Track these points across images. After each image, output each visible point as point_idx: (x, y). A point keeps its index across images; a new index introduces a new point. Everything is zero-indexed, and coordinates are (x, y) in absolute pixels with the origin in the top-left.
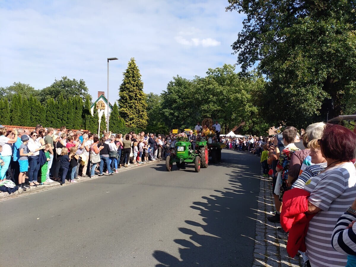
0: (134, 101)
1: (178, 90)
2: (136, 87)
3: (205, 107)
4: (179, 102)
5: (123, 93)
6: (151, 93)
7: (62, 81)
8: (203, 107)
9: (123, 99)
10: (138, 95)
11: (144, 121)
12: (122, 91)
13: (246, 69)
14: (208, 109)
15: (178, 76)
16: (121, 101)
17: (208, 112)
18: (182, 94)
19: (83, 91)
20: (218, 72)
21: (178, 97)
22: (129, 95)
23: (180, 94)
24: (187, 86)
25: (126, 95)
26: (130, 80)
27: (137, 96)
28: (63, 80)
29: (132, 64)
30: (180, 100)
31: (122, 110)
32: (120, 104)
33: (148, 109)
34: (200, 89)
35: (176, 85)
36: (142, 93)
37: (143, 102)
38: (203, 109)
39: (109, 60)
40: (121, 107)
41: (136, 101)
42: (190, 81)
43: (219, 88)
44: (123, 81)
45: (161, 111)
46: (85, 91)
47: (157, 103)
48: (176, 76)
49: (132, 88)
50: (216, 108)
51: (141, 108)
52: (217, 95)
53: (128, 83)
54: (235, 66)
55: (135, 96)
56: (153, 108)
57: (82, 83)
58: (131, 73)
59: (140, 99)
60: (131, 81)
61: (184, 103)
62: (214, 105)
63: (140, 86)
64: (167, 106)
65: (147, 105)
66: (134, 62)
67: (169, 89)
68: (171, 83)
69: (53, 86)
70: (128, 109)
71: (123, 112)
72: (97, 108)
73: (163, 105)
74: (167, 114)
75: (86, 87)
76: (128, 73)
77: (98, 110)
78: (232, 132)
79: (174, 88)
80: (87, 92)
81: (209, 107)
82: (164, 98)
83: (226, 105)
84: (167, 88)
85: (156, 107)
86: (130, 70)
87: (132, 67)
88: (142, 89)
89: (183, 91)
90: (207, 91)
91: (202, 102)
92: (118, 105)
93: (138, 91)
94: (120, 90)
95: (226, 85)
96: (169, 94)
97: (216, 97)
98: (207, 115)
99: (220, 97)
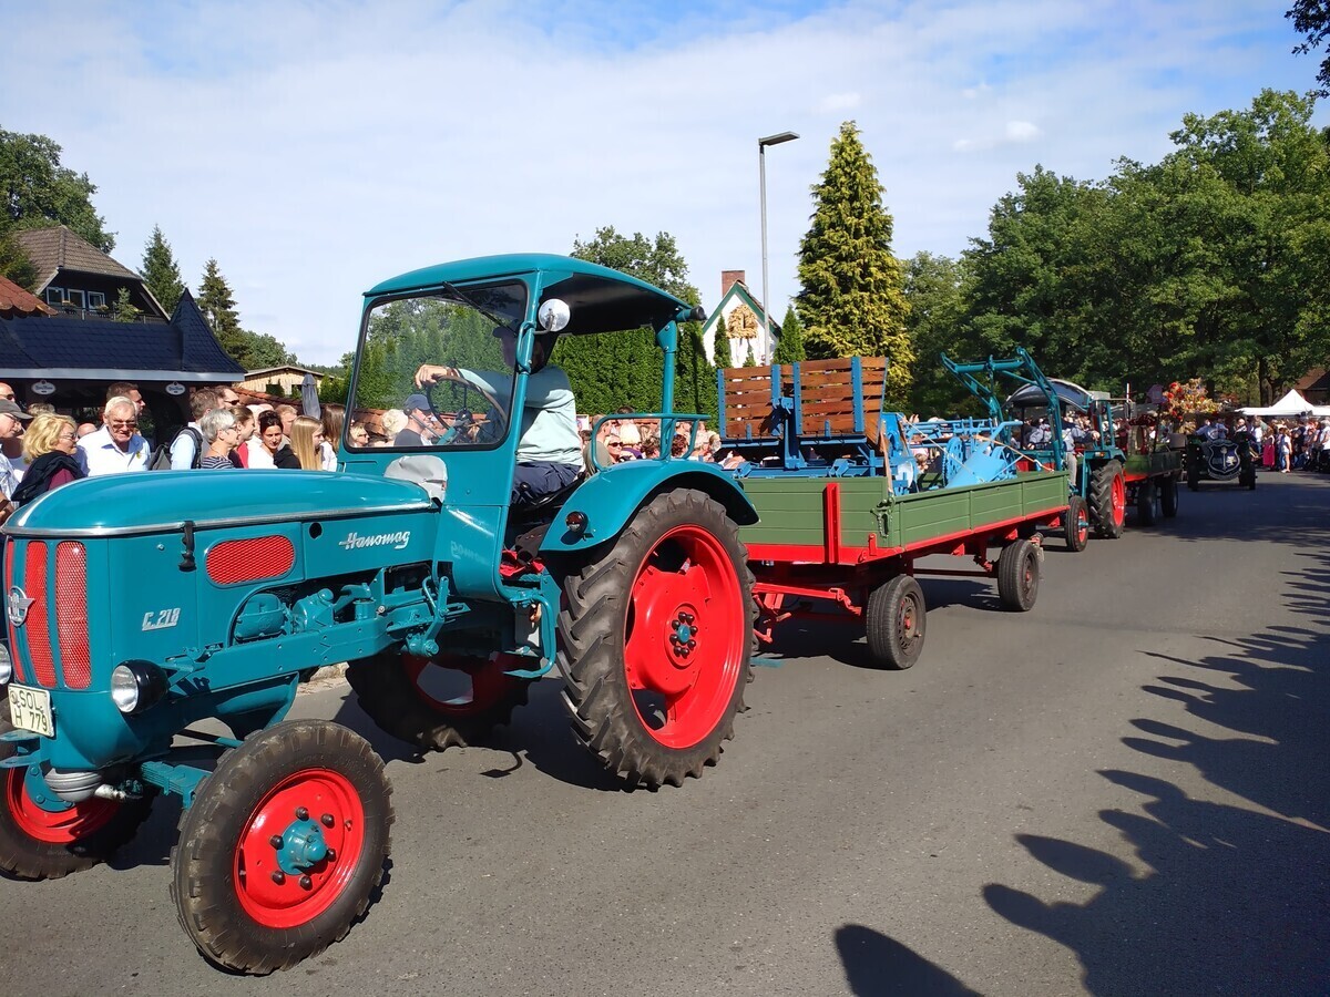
0: (856, 293)
1: (1043, 231)
2: (865, 238)
3: (1165, 292)
4: (1046, 279)
5: (814, 266)
6: (920, 254)
7: (596, 245)
8: (1156, 295)
9: (814, 292)
10: (873, 270)
11: (898, 372)
12: (810, 261)
14: (1181, 298)
15: (1039, 168)
16: (809, 301)
17: (1176, 313)
18: (1057, 243)
19: (668, 276)
20: (1229, 134)
21: (1040, 261)
22: (838, 274)
23: (1051, 247)
24: (1080, 209)
25: (828, 274)
26: (842, 211)
27: (871, 275)
29: (848, 149)
30: (1051, 271)
31: (811, 332)
32: (806, 312)
33: (912, 322)
34: (1138, 217)
35: (1028, 209)
36: (888, 260)
37: (892, 293)
38: (1156, 300)
39: (765, 146)
40: (809, 322)
41: (866, 295)
42: (1091, 187)
43: (1232, 204)
44: (813, 219)
45: (968, 324)
46: (674, 275)
47: (946, 292)
48: (1030, 172)
49: (847, 244)
50: (1217, 290)
51: (885, 320)
52: (1219, 234)
53: (832, 226)
54: (1312, 102)
55: (863, 276)
56: (931, 314)
57: (665, 246)
58: (842, 183)
59: (881, 285)
60: (844, 215)
61: (1070, 282)
62: (1207, 283)
63: (878, 232)
64: (993, 302)
65: (907, 307)
66: (856, 137)
67: (998, 228)
68: (1009, 202)
70: (834, 327)
71: (817, 340)
72: (728, 334)
73: (973, 297)
74: (993, 334)
75: (680, 260)
76: (833, 187)
77: (732, 341)
78: (1293, 393)
79: (1022, 221)
80: (682, 277)
81: (1186, 290)
82: (977, 267)
83: (1263, 276)
84: (991, 227)
85: (944, 308)
86: (841, 172)
87: (846, 161)
88: (887, 244)
89: (1061, 230)
90: (1173, 220)
91: (1150, 272)
92: (797, 318)
93: (873, 251)
94: (800, 257)
95: (1263, 187)
96: (1000, 249)
97: (1220, 245)
98: (1178, 328)
99: (1239, 242)
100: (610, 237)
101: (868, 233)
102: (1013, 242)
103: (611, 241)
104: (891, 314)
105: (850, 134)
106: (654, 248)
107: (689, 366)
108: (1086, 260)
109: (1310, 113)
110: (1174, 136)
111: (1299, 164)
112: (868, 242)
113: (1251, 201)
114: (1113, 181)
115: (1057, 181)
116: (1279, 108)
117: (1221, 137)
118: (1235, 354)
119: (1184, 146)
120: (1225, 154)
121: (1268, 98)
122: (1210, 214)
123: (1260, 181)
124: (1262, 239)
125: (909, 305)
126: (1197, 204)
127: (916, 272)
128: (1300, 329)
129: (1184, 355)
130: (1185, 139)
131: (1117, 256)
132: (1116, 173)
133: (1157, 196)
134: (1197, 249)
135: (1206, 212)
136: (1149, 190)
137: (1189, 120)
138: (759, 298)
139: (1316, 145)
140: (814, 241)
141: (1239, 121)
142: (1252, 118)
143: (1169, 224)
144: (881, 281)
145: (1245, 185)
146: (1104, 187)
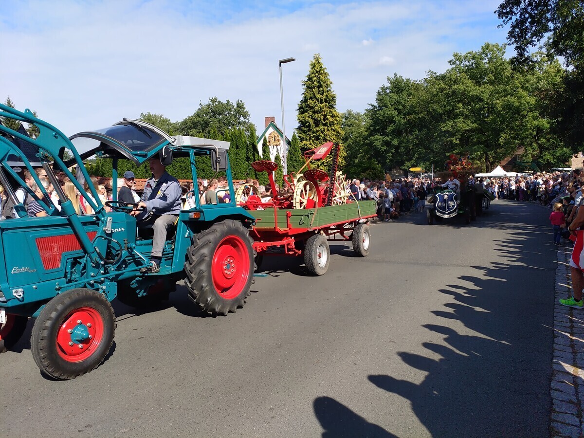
0: (321, 127)
1: (398, 101)
2: (325, 104)
3: (447, 126)
4: (399, 121)
5: (304, 115)
6: (348, 111)
7: (209, 105)
8: (444, 127)
9: (304, 127)
10: (328, 117)
11: (340, 160)
12: (302, 113)
13: (524, 50)
14: (454, 128)
15: (396, 75)
16: (302, 130)
17: (452, 135)
18: (403, 106)
19: (242, 119)
20: (472, 61)
21: (397, 113)
22: (314, 119)
23: (401, 107)
24: (413, 92)
25: (309, 119)
26: (315, 92)
27: (327, 119)
28: (211, 103)
29: (317, 65)
30: (401, 118)
31: (303, 144)
32: (301, 135)
33: (345, 139)
34: (437, 95)
35: (390, 92)
36: (334, 113)
37: (337, 127)
38: (443, 129)
39: (282, 63)
40: (302, 140)
41: (326, 128)
42: (417, 83)
43: (474, 90)
44: (303, 95)
45: (368, 140)
46: (244, 118)
47: (359, 127)
48: (392, 76)
49: (317, 106)
50: (468, 125)
51: (334, 138)
52: (469, 102)
53: (311, 98)
54: (505, 48)
55: (324, 120)
56: (353, 136)
57: (240, 106)
58: (315, 80)
59: (332, 124)
60: (316, 94)
61: (409, 122)
62: (464, 122)
63: (330, 101)
64: (378, 131)
65: (343, 133)
66: (320, 60)
67: (380, 100)
68: (383, 88)
69: (198, 115)
70: (313, 141)
71: (306, 147)
72: (268, 144)
73: (370, 129)
74: (378, 144)
75: (247, 112)
76: (311, 82)
77: (270, 147)
78: (499, 167)
79: (389, 97)
80: (248, 119)
81: (456, 125)
82: (371, 116)
83: (486, 119)
84: (377, 99)
85: (359, 133)
86: (314, 76)
87: (316, 71)
88: (334, 106)
89: (405, 100)
90: (450, 96)
91: (441, 117)
92: (297, 137)
93: (328, 109)
94: (298, 111)
95: (486, 83)
96: (380, 108)
97: (469, 107)
98: (453, 140)
99: (476, 106)
100: (216, 101)
101: (326, 101)
102: (386, 106)
103: (216, 103)
104: (336, 136)
105: (318, 59)
106: (235, 107)
107: (252, 157)
108: (415, 112)
109: (504, 52)
110: (450, 62)
111: (500, 73)
112: (326, 105)
113: (481, 89)
114: (426, 80)
115: (403, 80)
116: (492, 50)
117: (469, 62)
118: (476, 151)
119: (454, 66)
120: (471, 69)
121: (487, 46)
122: (465, 94)
123: (484, 80)
124: (486, 104)
125: (343, 132)
126: (460, 89)
127: (347, 119)
128: (501, 140)
129: (455, 152)
130: (454, 63)
131: (428, 111)
132: (427, 77)
133: (444, 86)
134: (460, 108)
135: (464, 94)
136: (440, 84)
137: (455, 55)
138: (281, 129)
139: (506, 65)
140: (304, 104)
141: (476, 56)
142: (481, 54)
143: (448, 98)
144: (332, 122)
145: (479, 82)
146: (422, 82)
